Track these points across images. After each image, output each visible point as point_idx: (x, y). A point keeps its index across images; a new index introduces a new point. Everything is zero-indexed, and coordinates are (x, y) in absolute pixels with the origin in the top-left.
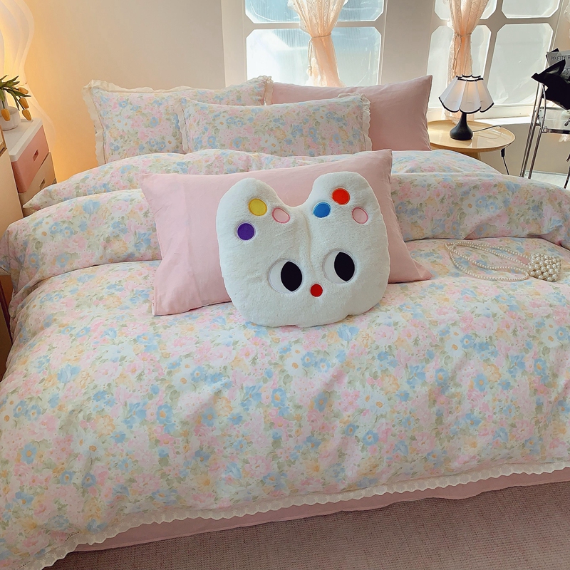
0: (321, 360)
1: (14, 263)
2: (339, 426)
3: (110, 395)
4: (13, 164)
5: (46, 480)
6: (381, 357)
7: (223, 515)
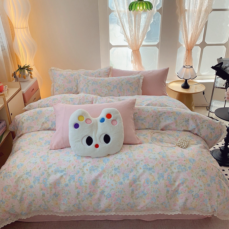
0: (96, 169)
1: (16, 128)
2: (99, 191)
3: (30, 174)
4: (23, 94)
5: (9, 197)
6: (115, 169)
7: (62, 215)
